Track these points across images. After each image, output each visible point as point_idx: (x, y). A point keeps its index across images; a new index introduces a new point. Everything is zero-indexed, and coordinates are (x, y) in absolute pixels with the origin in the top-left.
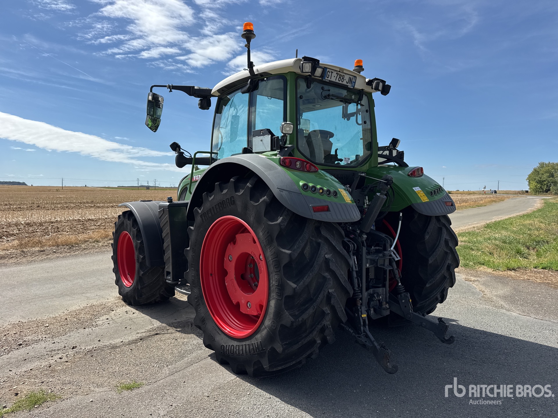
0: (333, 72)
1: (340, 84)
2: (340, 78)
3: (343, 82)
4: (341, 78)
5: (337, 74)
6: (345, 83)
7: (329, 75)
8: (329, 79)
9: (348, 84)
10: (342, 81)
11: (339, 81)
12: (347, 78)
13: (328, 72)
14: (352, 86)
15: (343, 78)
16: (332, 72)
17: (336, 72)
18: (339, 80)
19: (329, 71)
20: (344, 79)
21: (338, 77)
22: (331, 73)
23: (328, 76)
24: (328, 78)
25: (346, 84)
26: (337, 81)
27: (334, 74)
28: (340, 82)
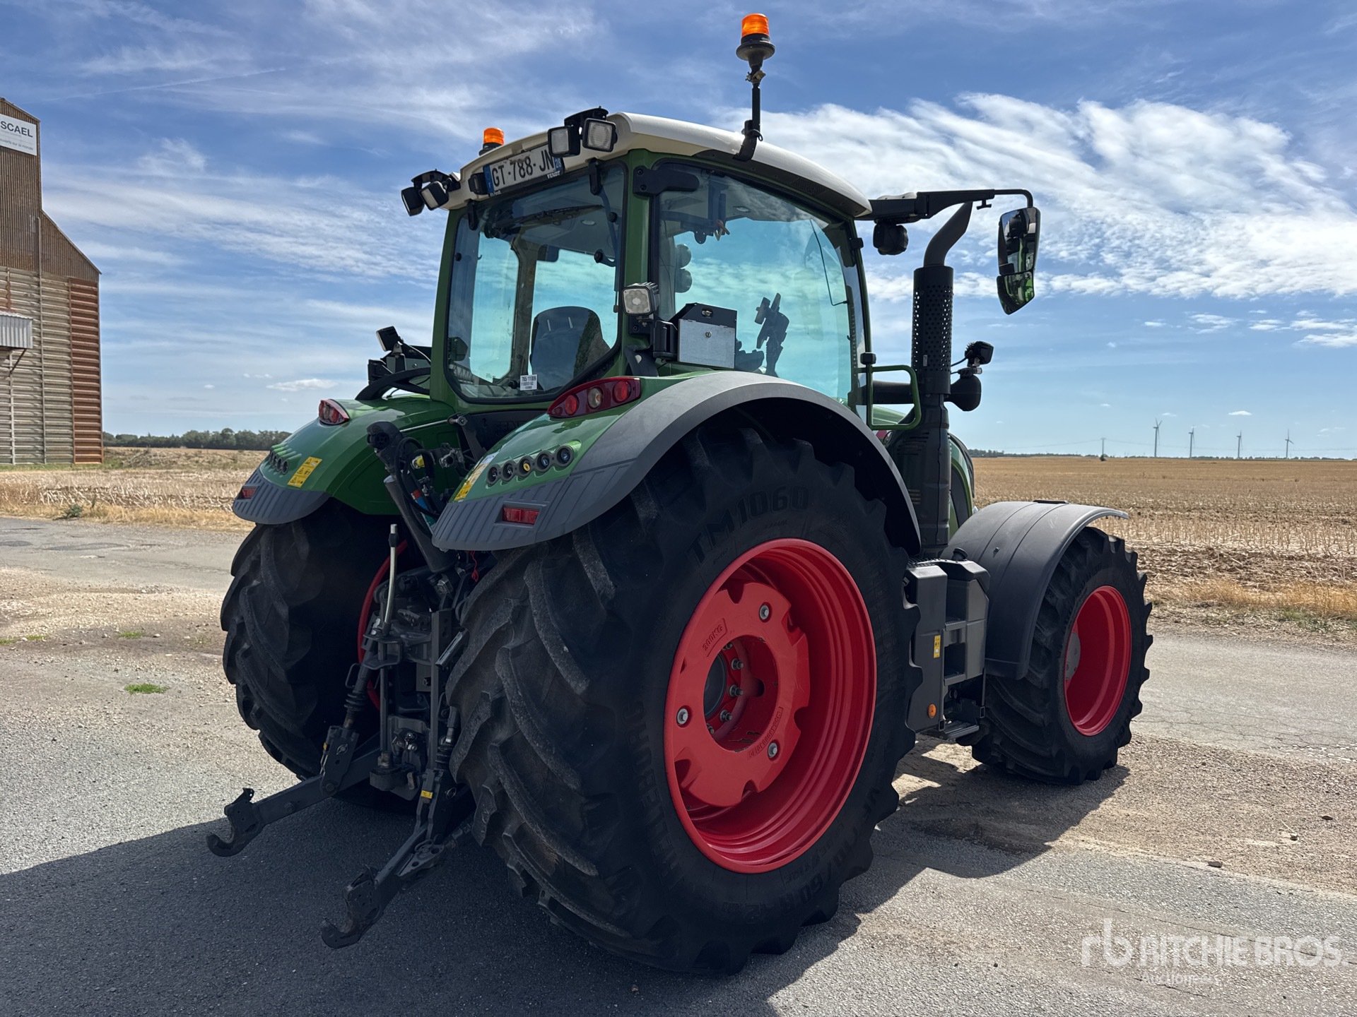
0: (503, 166)
1: (529, 181)
2: (521, 168)
3: (531, 174)
4: (525, 166)
5: (511, 164)
6: (537, 173)
7: (498, 178)
8: (501, 186)
9: (547, 171)
10: (530, 171)
11: (523, 176)
12: (537, 158)
13: (495, 172)
14: (557, 170)
15: (529, 165)
16: (501, 167)
17: (508, 162)
18: (522, 173)
19: (495, 169)
20: (532, 164)
21: (517, 168)
22: (499, 171)
23: (497, 182)
24: (497, 185)
25: (542, 173)
26: (519, 180)
27: (508, 167)
28: (528, 177)
